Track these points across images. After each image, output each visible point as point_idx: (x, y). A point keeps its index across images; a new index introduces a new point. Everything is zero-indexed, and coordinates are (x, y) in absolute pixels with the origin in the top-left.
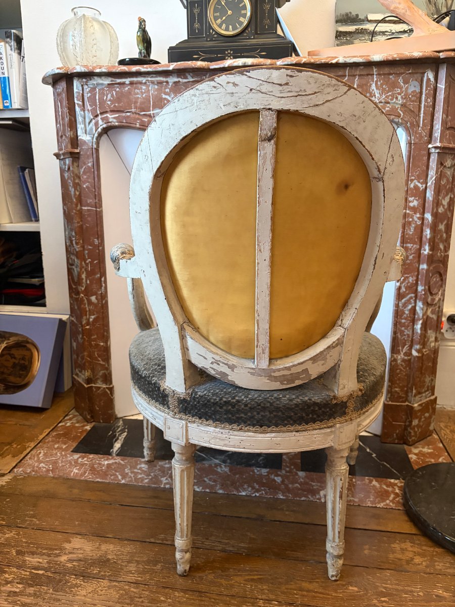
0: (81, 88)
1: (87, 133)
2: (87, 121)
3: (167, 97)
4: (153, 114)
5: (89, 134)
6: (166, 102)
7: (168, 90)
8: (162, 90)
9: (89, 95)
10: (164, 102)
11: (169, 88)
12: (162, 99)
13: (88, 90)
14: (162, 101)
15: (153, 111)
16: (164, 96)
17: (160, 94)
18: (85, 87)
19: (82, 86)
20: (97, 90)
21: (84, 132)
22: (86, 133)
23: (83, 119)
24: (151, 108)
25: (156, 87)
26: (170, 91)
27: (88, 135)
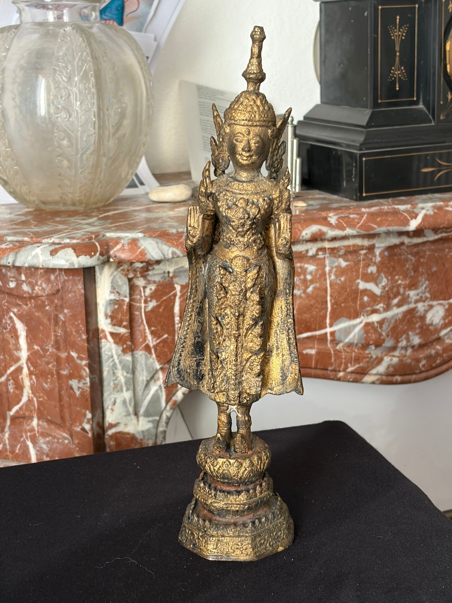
0: (126, 289)
1: (142, 411)
2: (142, 377)
3: (371, 286)
4: (333, 334)
5: (147, 414)
6: (366, 298)
7: (372, 269)
8: (357, 271)
9: (152, 304)
10: (362, 299)
11: (375, 263)
12: (357, 294)
13: (148, 292)
14: (356, 298)
15: (331, 326)
16: (362, 285)
17: (352, 280)
18: (140, 282)
19: (130, 280)
20: (178, 288)
21: (131, 409)
22: (136, 414)
23: (130, 376)
24: (328, 321)
25: (343, 264)
26: (378, 271)
27: (141, 418)
